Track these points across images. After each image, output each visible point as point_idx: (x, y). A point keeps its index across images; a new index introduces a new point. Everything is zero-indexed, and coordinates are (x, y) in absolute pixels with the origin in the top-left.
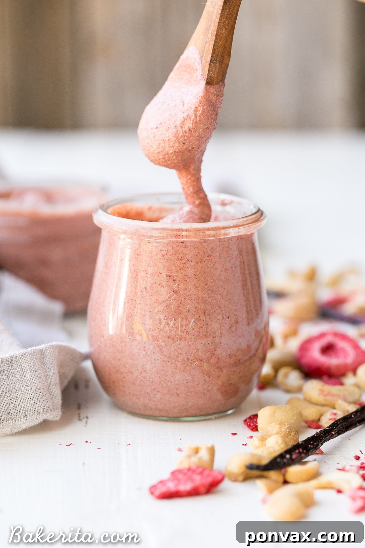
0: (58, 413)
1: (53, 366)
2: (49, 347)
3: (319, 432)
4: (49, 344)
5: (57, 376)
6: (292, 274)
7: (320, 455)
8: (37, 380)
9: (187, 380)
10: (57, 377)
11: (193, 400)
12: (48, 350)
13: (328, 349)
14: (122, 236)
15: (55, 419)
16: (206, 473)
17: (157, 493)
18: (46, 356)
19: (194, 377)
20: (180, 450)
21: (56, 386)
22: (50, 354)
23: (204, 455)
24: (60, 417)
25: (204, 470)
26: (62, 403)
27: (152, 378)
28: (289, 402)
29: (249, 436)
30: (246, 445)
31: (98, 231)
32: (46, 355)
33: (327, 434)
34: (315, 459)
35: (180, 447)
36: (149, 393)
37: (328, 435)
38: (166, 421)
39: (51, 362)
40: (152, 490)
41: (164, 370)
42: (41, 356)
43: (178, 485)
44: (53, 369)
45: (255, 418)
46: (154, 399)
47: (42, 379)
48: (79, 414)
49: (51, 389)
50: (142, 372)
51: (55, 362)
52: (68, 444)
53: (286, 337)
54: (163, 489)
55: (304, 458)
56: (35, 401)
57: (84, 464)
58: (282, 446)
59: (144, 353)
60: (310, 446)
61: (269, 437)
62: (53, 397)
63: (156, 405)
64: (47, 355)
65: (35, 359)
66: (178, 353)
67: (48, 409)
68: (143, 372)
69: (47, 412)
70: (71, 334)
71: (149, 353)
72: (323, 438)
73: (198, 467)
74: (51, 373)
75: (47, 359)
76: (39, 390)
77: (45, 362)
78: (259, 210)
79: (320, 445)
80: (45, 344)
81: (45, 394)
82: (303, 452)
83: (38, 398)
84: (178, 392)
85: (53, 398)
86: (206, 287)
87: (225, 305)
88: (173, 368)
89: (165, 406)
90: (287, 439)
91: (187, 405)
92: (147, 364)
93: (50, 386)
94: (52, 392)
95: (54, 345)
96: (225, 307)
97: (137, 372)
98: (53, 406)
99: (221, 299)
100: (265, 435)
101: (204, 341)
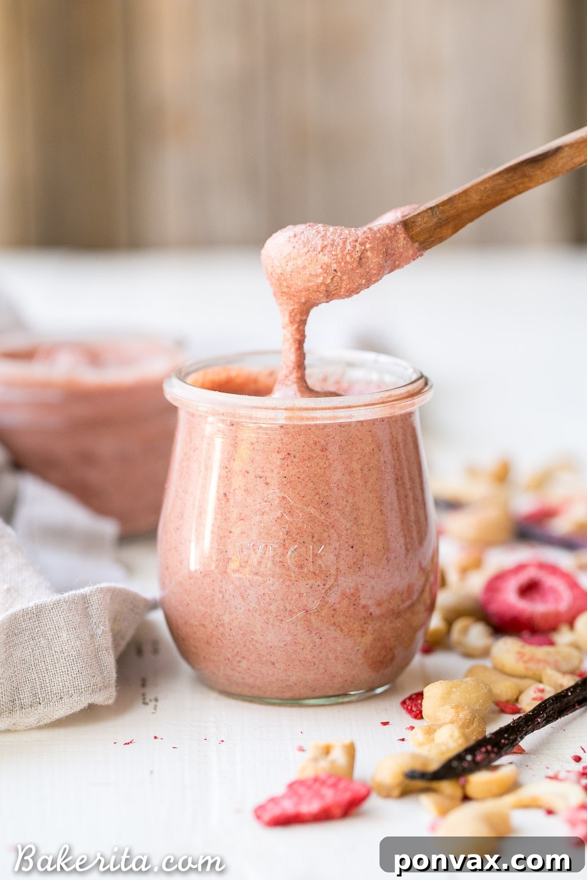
0: (112, 694)
1: (103, 620)
2: (96, 591)
3: (517, 719)
4: (96, 587)
5: (108, 636)
6: (472, 472)
7: (519, 755)
8: (78, 643)
9: (285, 640)
10: (110, 636)
11: (297, 674)
12: (94, 596)
13: (530, 589)
14: (210, 419)
15: (106, 703)
16: (342, 785)
17: (267, 816)
18: (91, 605)
19: (296, 637)
20: (301, 749)
21: (108, 651)
22: (97, 602)
23: (338, 756)
24: (114, 699)
25: (339, 780)
26: (118, 677)
27: (233, 636)
28: (470, 673)
29: (408, 726)
30: (403, 740)
31: (172, 410)
32: (92, 603)
33: (528, 722)
34: (511, 761)
35: (301, 745)
36: (231, 659)
37: (532, 724)
38: (280, 705)
39: (99, 614)
40: (258, 813)
41: (249, 624)
42: (83, 606)
43: (297, 804)
44: (103, 625)
45: (419, 699)
46: (239, 669)
47: (86, 641)
48: (144, 695)
49: (100, 655)
50: (218, 625)
51: (105, 614)
52: (127, 742)
53: (464, 571)
54: (275, 811)
55: (495, 760)
56: (75, 676)
57: (152, 772)
58: (461, 741)
59: (221, 596)
60: (503, 741)
61: (439, 728)
62: (103, 668)
63: (243, 679)
64: (94, 604)
65: (75, 609)
66: (270, 599)
67: (95, 687)
68: (220, 626)
69: (94, 693)
70: (129, 570)
71: (227, 597)
72: (523, 728)
73: (330, 776)
74: (99, 632)
75: (93, 609)
76: (82, 658)
77: (90, 614)
78: (422, 377)
79: (519, 739)
80: (90, 586)
81: (90, 664)
82: (493, 751)
83: (79, 670)
84: (273, 659)
85: (102, 669)
86: (317, 498)
87: (348, 527)
88: (263, 621)
89: (256, 680)
90: (467, 731)
91: (288, 680)
92: (225, 614)
93: (98, 651)
94: (101, 660)
95: (104, 588)
96: (347, 530)
97: (211, 625)
98: (104, 682)
99: (341, 518)
100: (434, 725)
101: (311, 582)
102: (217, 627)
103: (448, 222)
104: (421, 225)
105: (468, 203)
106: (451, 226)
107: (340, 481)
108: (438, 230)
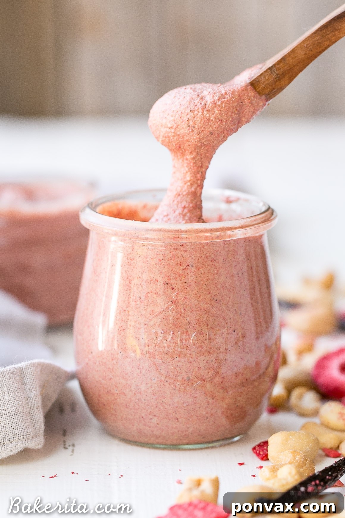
0: (41, 441)
1: (35, 387)
2: (30, 365)
3: (338, 461)
4: (29, 362)
6: (307, 281)
7: (339, 487)
8: (16, 403)
9: (187, 402)
10: (39, 399)
11: (194, 426)
12: (29, 369)
14: (113, 238)
15: (37, 447)
16: (209, 508)
18: (26, 376)
19: (196, 399)
20: (180, 482)
21: (39, 409)
22: (31, 373)
23: (207, 487)
24: (43, 444)
25: (207, 504)
26: (45, 429)
27: (148, 400)
28: (304, 427)
29: (258, 466)
30: (254, 476)
31: (85, 233)
34: (333, 492)
35: (180, 479)
36: (144, 417)
38: (164, 449)
39: (32, 382)
41: (161, 391)
42: (20, 376)
44: (35, 390)
45: (265, 446)
46: (150, 424)
47: (22, 402)
48: (64, 442)
49: (32, 413)
51: (36, 382)
52: (52, 476)
53: (301, 353)
55: (322, 491)
56: (14, 427)
58: (297, 477)
59: (139, 371)
60: (327, 477)
61: (281, 467)
62: (35, 421)
63: (152, 431)
64: (28, 375)
65: (14, 378)
66: (177, 372)
67: (29, 435)
68: (138, 393)
69: (28, 440)
70: (54, 351)
71: (144, 371)
72: (343, 468)
73: (200, 502)
74: (32, 395)
75: (28, 379)
76: (19, 414)
77: (25, 382)
78: (269, 208)
79: (340, 476)
80: (25, 361)
81: (25, 419)
82: (320, 485)
83: (17, 423)
84: (177, 416)
85: (34, 423)
86: (209, 296)
87: (231, 317)
88: (172, 388)
89: (163, 432)
90: (302, 470)
91: (187, 431)
92: (142, 385)
93: (31, 409)
94: (33, 416)
95: (36, 363)
96: (230, 319)
97: (131, 393)
98: (35, 432)
99: (226, 310)
100: (277, 465)
101: (206, 358)
102: (135, 394)
103: (284, 76)
104: (264, 82)
105: (296, 58)
106: (286, 78)
107: (224, 282)
108: (278, 83)
